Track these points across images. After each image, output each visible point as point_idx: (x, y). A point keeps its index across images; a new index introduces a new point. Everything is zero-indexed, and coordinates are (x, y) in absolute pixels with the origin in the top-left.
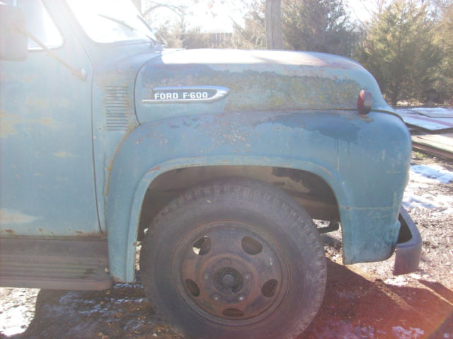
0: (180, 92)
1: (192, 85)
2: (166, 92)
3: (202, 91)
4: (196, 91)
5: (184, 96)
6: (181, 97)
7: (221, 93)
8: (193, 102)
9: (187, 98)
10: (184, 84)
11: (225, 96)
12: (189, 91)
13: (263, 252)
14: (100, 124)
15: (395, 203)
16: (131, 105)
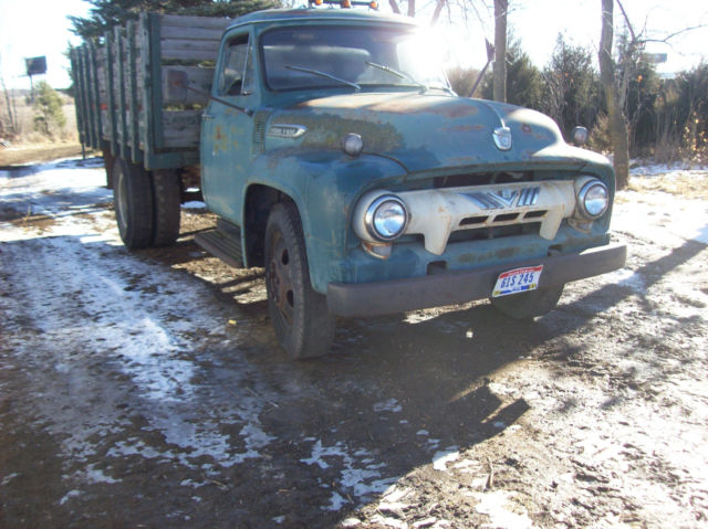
0: (283, 128)
1: (290, 124)
2: (277, 127)
3: (292, 129)
4: (290, 128)
5: (284, 132)
7: (301, 131)
8: (287, 137)
10: (287, 123)
11: (303, 134)
12: (287, 128)
13: (289, 264)
14: (251, 149)
15: (334, 241)
16: (263, 137)
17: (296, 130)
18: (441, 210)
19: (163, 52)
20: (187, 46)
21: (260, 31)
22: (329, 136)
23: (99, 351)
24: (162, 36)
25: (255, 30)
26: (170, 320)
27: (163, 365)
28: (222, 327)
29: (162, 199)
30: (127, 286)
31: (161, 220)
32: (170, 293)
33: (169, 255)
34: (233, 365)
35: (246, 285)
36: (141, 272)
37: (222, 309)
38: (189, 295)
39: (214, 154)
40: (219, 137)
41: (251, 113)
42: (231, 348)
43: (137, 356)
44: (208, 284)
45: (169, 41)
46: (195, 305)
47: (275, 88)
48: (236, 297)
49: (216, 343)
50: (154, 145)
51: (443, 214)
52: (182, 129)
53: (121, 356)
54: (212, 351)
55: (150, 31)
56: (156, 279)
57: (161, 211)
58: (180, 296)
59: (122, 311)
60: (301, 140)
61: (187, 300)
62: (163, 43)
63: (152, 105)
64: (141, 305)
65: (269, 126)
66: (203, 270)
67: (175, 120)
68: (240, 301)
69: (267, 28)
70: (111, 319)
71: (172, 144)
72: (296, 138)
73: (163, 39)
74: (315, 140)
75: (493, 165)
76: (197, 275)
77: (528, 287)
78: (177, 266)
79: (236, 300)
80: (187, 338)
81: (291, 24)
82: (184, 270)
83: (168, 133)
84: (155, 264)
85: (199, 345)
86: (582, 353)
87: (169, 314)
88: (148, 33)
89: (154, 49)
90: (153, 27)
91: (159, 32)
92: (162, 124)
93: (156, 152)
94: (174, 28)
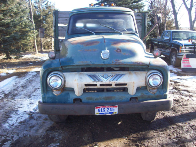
18: (75, 81)
19: (59, 22)
25: (70, 15)
45: (61, 18)
47: (69, 34)
50: (56, 49)
62: (59, 19)
69: (72, 15)
75: (97, 65)
77: (113, 113)
86: (146, 141)
88: (54, 16)
89: (56, 21)
90: (56, 15)
91: (58, 16)
92: (59, 43)
93: (56, 51)
94: (62, 15)
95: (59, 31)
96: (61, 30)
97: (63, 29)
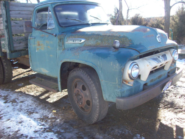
0: (73, 40)
1: (77, 38)
2: (70, 40)
3: (78, 40)
4: (77, 40)
5: (74, 41)
6: (73, 42)
7: (83, 41)
8: (76, 43)
9: (75, 42)
10: (75, 38)
11: (84, 42)
12: (75, 40)
13: (86, 90)
14: (58, 49)
15: (117, 82)
16: (63, 44)
17: (81, 41)
18: (148, 66)
19: (11, 15)
20: (19, 13)
21: (53, 6)
22: (97, 42)
23: (11, 134)
24: (11, 10)
25: (52, 5)
26: (30, 114)
27: (42, 136)
28: (51, 113)
29: (6, 68)
30: (4, 101)
31: (6, 75)
32: (22, 102)
33: (11, 87)
34: (68, 130)
35: (47, 95)
36: (6, 95)
37: (46, 106)
38: (29, 102)
39: (36, 51)
40: (39, 45)
41: (56, 36)
42: (62, 123)
43: (29, 133)
44: (33, 96)
45: (13, 11)
46: (35, 106)
47: (63, 26)
48: (47, 100)
49: (55, 121)
50: (11, 50)
51: (149, 67)
52: (20, 43)
53: (22, 135)
54: (56, 126)
55: (6, 8)
56: (13, 96)
57: (6, 71)
58: (26, 102)
59: (9, 112)
60: (83, 44)
61: (31, 104)
62: (11, 12)
63: (9, 35)
64: (14, 109)
65: (66, 40)
66: (27, 91)
67: (17, 40)
68: (49, 102)
69: (56, 5)
70: (7, 117)
71: (17, 49)
72: (80, 43)
73: (11, 11)
74: (90, 44)
76: (26, 93)
78: (17, 90)
79: (48, 102)
80: (42, 121)
81: (64, 3)
82: (21, 92)
83: (15, 45)
84: (8, 91)
85: (49, 124)
87: (28, 111)
88: (5, 9)
89: (7, 14)
90: (7, 6)
91: (9, 8)
92: (13, 42)
93: (11, 52)
94: (14, 7)
95: (12, 28)
96: (15, 26)
97: (16, 24)
